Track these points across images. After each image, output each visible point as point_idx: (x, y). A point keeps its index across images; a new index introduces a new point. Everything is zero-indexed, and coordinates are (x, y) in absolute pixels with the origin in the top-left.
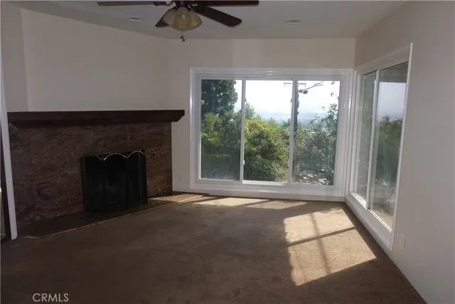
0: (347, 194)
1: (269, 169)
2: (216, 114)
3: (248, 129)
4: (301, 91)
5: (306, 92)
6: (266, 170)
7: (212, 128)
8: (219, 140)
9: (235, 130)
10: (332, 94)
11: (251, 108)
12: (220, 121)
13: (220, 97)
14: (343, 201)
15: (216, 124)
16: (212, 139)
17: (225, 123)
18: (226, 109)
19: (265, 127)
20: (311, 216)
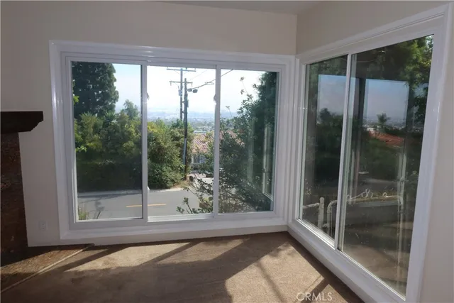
0: (290, 221)
1: (160, 174)
2: (94, 114)
3: (133, 130)
4: (190, 90)
5: (195, 91)
6: (157, 175)
7: (91, 130)
8: (100, 144)
9: (118, 132)
10: (242, 92)
11: (134, 107)
12: (100, 122)
13: (98, 95)
14: (285, 230)
15: (95, 127)
16: (92, 144)
17: (106, 125)
18: (106, 108)
19: (152, 128)
20: (258, 266)
